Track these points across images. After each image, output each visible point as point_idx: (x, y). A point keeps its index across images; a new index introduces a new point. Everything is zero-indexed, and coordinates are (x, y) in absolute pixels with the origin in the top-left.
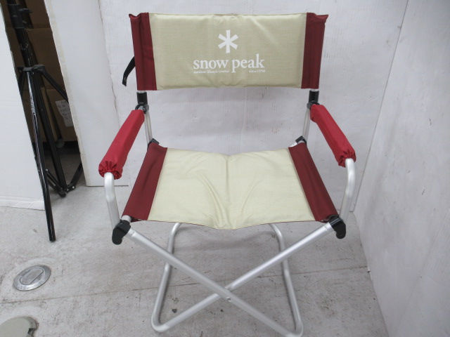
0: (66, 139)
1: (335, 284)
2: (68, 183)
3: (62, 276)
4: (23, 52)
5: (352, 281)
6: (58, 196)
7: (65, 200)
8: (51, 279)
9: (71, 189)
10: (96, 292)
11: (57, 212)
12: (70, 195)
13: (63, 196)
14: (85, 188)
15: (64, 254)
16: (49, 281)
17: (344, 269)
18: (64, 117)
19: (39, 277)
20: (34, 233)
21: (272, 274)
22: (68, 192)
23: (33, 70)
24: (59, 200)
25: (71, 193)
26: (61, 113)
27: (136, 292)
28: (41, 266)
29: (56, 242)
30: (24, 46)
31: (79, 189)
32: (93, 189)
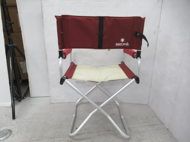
0: (23, 79)
1: (143, 132)
2: (22, 96)
3: (17, 134)
4: (9, 39)
5: (150, 131)
6: (18, 101)
7: (21, 103)
8: (12, 135)
9: (24, 98)
10: (33, 140)
11: (17, 108)
12: (23, 101)
13: (20, 101)
14: (30, 98)
15: (19, 124)
16: (11, 136)
17: (146, 126)
18: (23, 69)
19: (6, 134)
20: (6, 116)
21: (114, 129)
22: (22, 99)
23: (12, 46)
24: (18, 103)
25: (23, 100)
26: (22, 67)
27: (52, 139)
28: (8, 130)
29: (16, 120)
30: (9, 36)
31: (27, 98)
32: (34, 98)
